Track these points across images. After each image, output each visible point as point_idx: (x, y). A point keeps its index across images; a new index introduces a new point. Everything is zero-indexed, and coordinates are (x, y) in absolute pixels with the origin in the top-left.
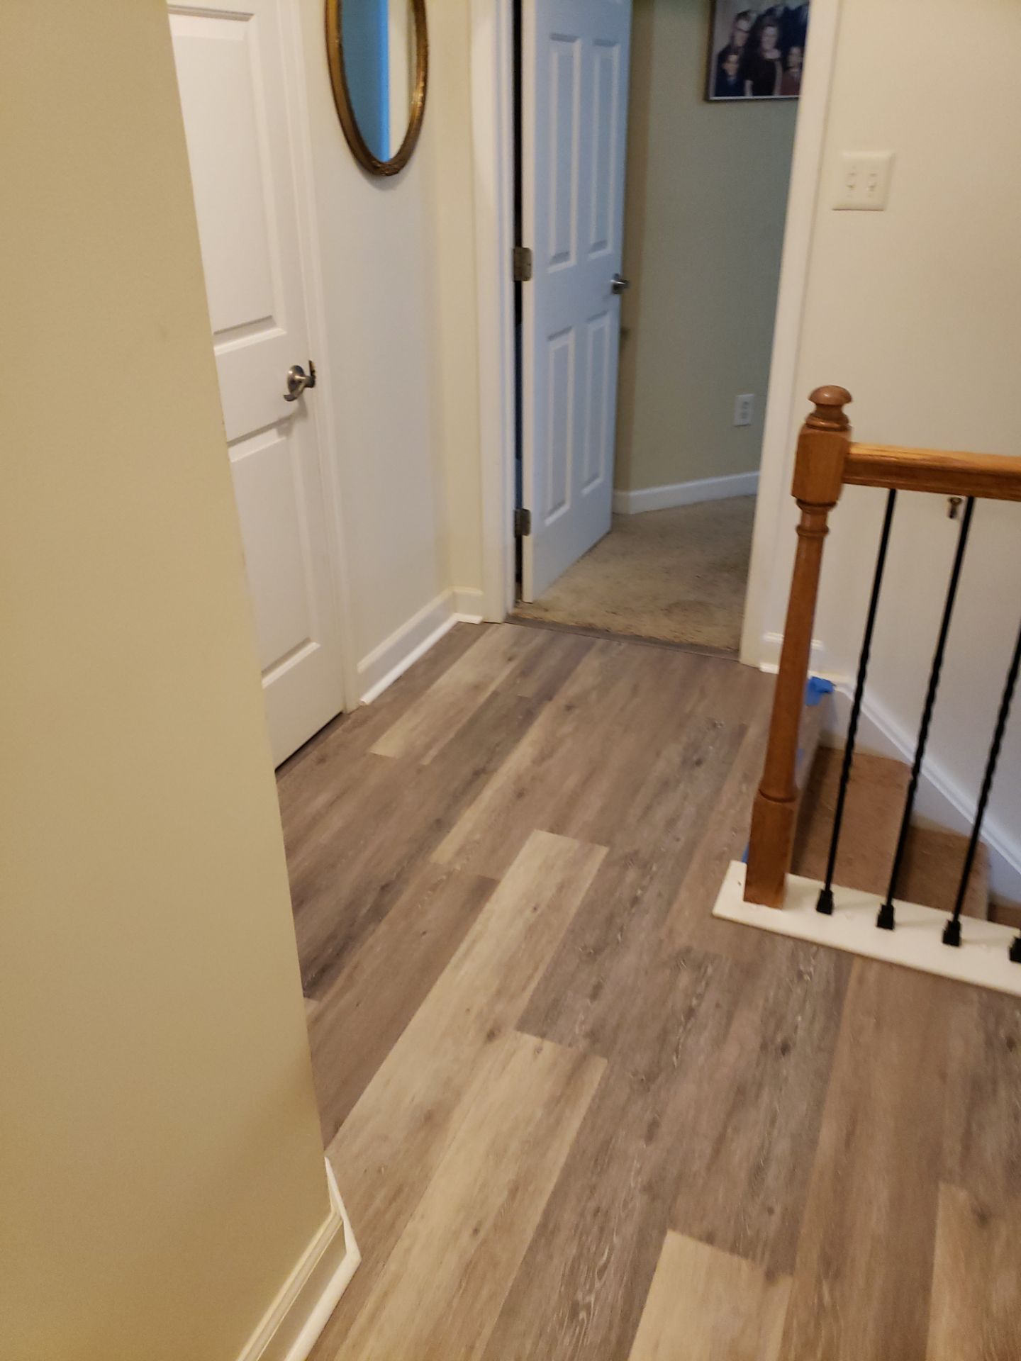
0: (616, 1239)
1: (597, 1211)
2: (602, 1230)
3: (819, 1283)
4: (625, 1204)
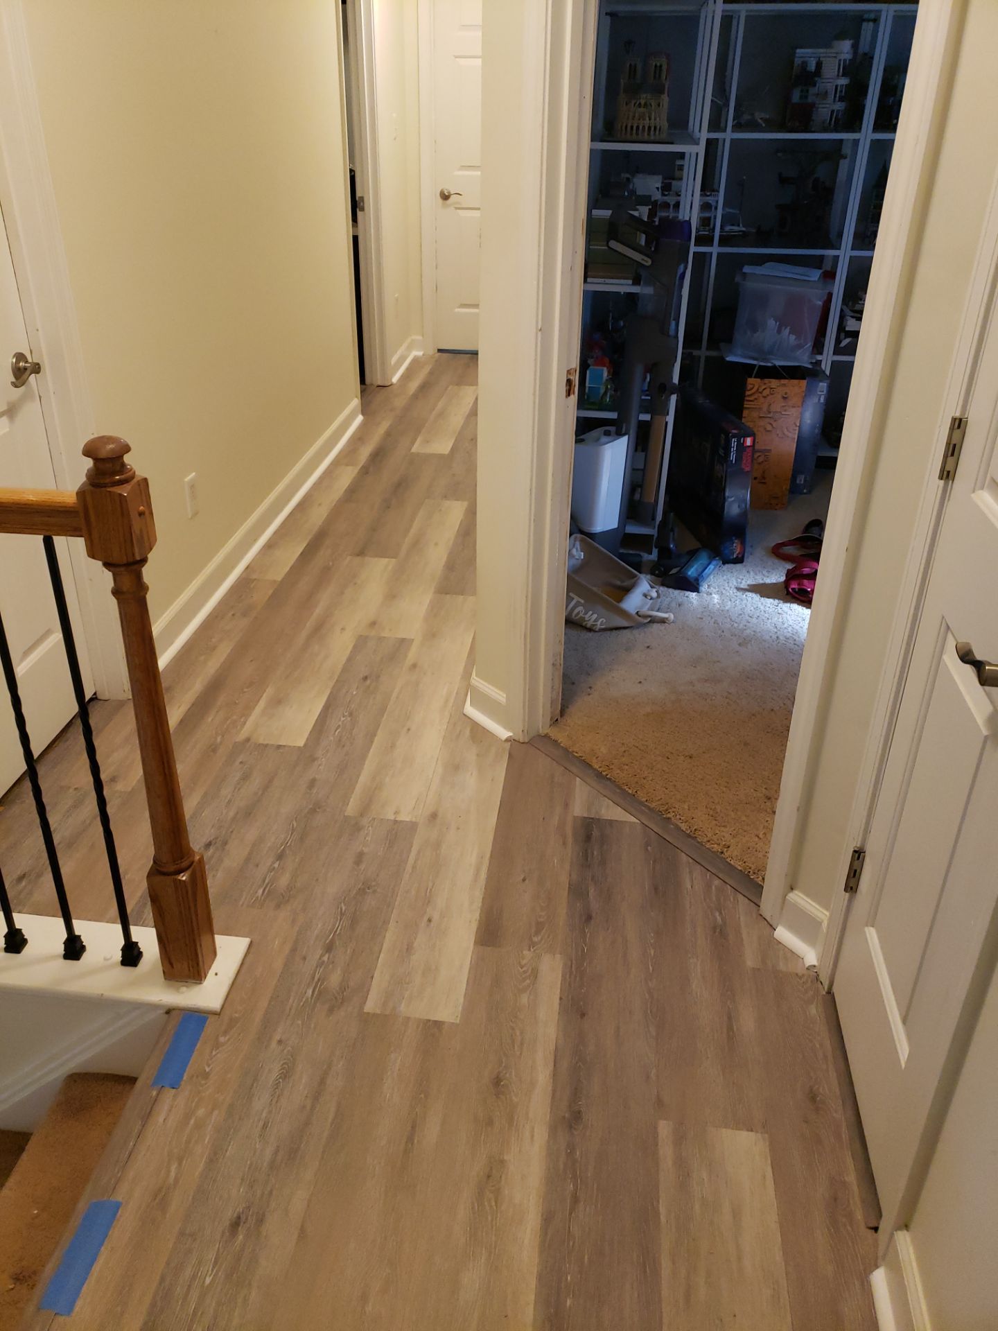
0: (332, 738)
1: (344, 746)
2: (340, 741)
3: (221, 742)
4: (327, 751)
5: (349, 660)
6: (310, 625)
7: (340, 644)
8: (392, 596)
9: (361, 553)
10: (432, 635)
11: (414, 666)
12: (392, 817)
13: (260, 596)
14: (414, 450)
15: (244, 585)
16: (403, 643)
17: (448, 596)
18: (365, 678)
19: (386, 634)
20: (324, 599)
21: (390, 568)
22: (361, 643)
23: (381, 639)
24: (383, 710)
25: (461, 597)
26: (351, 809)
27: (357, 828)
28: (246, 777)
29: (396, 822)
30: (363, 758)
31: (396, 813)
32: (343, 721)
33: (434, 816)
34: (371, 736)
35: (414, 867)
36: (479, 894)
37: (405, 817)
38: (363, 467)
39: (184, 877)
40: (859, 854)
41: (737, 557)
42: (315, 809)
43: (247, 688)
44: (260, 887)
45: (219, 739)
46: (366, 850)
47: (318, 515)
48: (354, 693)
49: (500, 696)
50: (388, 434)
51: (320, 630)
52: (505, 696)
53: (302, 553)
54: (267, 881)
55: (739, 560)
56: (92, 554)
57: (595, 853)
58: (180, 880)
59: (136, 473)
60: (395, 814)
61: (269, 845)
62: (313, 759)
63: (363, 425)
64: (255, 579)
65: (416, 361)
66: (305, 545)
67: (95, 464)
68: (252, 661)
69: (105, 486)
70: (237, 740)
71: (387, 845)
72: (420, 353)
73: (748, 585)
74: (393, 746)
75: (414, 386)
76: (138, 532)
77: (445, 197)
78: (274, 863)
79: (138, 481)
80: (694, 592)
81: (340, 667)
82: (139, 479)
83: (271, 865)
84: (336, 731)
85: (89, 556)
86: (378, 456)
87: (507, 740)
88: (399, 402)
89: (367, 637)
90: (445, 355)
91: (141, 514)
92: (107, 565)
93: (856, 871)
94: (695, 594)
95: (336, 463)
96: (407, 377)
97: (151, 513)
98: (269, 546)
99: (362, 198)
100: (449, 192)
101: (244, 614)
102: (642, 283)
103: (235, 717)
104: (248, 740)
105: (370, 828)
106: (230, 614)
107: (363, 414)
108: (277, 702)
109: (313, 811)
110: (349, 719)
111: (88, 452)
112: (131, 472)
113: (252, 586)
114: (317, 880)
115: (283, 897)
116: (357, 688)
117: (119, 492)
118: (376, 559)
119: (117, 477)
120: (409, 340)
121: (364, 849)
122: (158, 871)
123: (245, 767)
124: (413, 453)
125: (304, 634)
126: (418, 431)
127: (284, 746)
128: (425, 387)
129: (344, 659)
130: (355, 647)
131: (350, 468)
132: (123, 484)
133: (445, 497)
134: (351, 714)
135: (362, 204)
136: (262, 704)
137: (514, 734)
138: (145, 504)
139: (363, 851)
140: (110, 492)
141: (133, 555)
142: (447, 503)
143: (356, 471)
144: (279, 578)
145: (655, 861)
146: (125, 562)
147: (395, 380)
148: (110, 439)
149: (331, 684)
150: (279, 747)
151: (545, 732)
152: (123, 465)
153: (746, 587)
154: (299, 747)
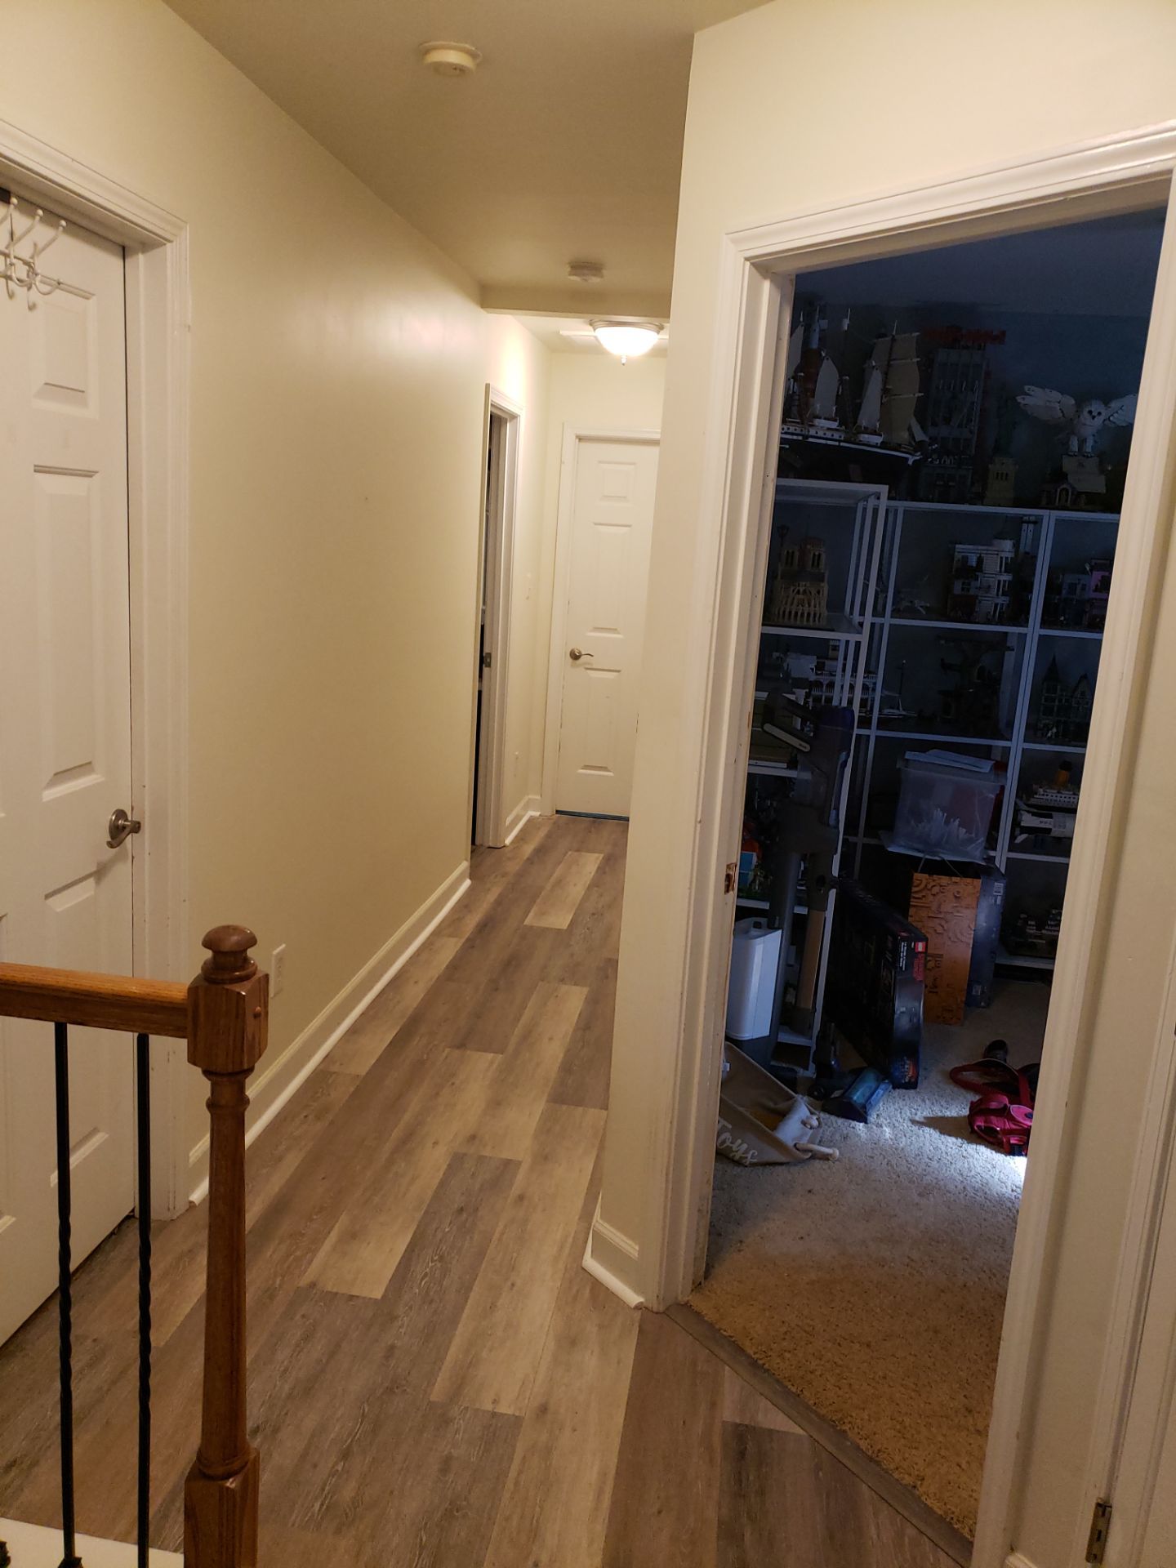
0: (417, 1290)
1: (431, 1302)
2: (427, 1293)
3: (280, 1285)
4: (411, 1308)
5: (443, 1184)
6: (396, 1134)
7: (432, 1161)
8: (495, 1104)
9: (462, 1045)
10: (543, 1157)
11: (521, 1198)
12: (489, 1407)
13: (340, 1094)
14: (527, 922)
15: (320, 1077)
16: (509, 1166)
17: (564, 1107)
18: (461, 1210)
19: (487, 1152)
20: (415, 1102)
21: (495, 1066)
22: (457, 1161)
23: (481, 1159)
24: (481, 1254)
25: (580, 1109)
26: (438, 1391)
27: (446, 1421)
28: (307, 1337)
29: (494, 1415)
30: (454, 1321)
31: (495, 1402)
32: (432, 1267)
33: (543, 1410)
34: (466, 1290)
35: (517, 1483)
36: (600, 1529)
37: (504, 1408)
38: (468, 940)
39: (231, 1484)
40: (1103, 1510)
41: (910, 1080)
42: (392, 1388)
43: (316, 1215)
44: (316, 1499)
45: (278, 1281)
46: (455, 1453)
47: (414, 994)
48: (447, 1230)
49: (631, 1248)
50: (498, 902)
51: (408, 1142)
52: (637, 1248)
53: (391, 1042)
54: (326, 1492)
55: (912, 1085)
56: (193, 1059)
57: (751, 1478)
58: (228, 1488)
59: (259, 968)
60: (493, 1403)
61: (332, 1436)
62: (393, 1318)
63: (471, 889)
64: (335, 1073)
65: (531, 820)
66: (395, 1033)
67: (214, 957)
68: (323, 1178)
69: (223, 982)
70: (300, 1285)
71: (482, 1447)
72: (537, 814)
73: (925, 1118)
74: (493, 1306)
75: (528, 849)
76: (250, 1037)
77: (575, 656)
78: (336, 1464)
79: (259, 978)
80: (861, 1122)
81: (430, 1193)
82: (261, 975)
83: (333, 1467)
84: (421, 1281)
85: (189, 1062)
86: (486, 927)
87: (638, 1307)
88: (513, 867)
89: (465, 1155)
90: (565, 817)
91: (257, 1016)
92: (207, 1073)
93: (1100, 1532)
94: (862, 1124)
95: (437, 933)
96: (521, 838)
97: (267, 1013)
98: (353, 1031)
99: (489, 655)
100: (580, 652)
101: (318, 1118)
102: (799, 767)
103: (298, 1253)
104: (313, 1285)
105: (461, 1421)
106: (302, 1116)
107: (470, 879)
108: (353, 1235)
109: (390, 1391)
110: (439, 1265)
111: (208, 943)
112: (254, 968)
113: (330, 1081)
114: (392, 1492)
115: (347, 1517)
116: (450, 1223)
117: (237, 990)
118: (479, 1053)
119: (237, 973)
120: (526, 798)
121: (452, 1451)
122: (202, 1473)
123: (308, 1323)
124: (525, 926)
125: (388, 1147)
126: (533, 901)
127: (358, 1297)
128: (541, 851)
129: (437, 1181)
130: (450, 1166)
131: (453, 940)
132: (243, 981)
133: (562, 980)
134: (441, 1258)
135: (488, 660)
136: (333, 1236)
137: (646, 1300)
138: (262, 1005)
139: (450, 1453)
140: (227, 990)
141: (242, 1063)
142: (564, 988)
143: (460, 945)
144: (363, 1071)
145: (828, 1496)
146: (230, 1070)
147: (508, 841)
148: (235, 929)
149: (419, 1215)
150: (351, 1297)
151: (686, 1299)
152: (246, 960)
153: (922, 1120)
154: (376, 1299)
